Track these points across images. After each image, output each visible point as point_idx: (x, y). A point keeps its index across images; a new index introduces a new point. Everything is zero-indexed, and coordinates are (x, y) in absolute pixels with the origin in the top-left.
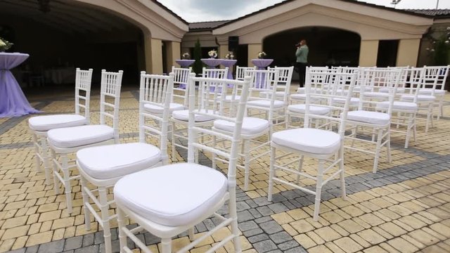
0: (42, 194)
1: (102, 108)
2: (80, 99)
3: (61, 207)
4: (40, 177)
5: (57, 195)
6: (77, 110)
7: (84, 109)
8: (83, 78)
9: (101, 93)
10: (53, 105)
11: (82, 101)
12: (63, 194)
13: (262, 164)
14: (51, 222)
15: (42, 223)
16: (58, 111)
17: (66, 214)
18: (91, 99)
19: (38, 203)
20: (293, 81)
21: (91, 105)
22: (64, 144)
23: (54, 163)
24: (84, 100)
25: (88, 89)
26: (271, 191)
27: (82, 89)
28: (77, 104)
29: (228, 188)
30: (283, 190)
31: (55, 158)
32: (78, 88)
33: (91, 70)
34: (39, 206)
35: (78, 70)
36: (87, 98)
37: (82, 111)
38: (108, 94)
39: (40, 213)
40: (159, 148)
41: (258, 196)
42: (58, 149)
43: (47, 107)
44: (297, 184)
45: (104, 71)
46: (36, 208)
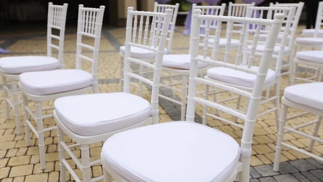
0: (12, 145)
1: (79, 50)
2: (53, 39)
3: (33, 161)
4: (10, 125)
5: (28, 147)
6: (49, 51)
7: (58, 50)
8: (57, 15)
9: (78, 32)
10: (19, 45)
11: (54, 41)
12: (35, 146)
13: (261, 123)
14: (23, 178)
15: (13, 178)
16: (25, 51)
17: (38, 169)
18: (65, 39)
19: (9, 155)
20: (301, 22)
21: (65, 46)
22: (38, 91)
23: (26, 111)
24: (58, 40)
25: (62, 27)
26: (277, 159)
27: (55, 27)
28: (50, 44)
29: (241, 158)
30: (292, 158)
31: (27, 105)
32: (50, 26)
33: (66, 5)
34: (10, 158)
35: (51, 4)
36: (61, 38)
37: (55, 53)
38: (86, 34)
39: (11, 167)
40: (150, 101)
41: (260, 163)
42: (31, 96)
43: (12, 47)
44: (310, 152)
45: (81, 7)
46: (6, 160)
